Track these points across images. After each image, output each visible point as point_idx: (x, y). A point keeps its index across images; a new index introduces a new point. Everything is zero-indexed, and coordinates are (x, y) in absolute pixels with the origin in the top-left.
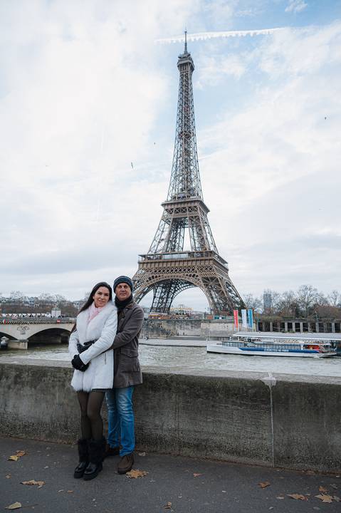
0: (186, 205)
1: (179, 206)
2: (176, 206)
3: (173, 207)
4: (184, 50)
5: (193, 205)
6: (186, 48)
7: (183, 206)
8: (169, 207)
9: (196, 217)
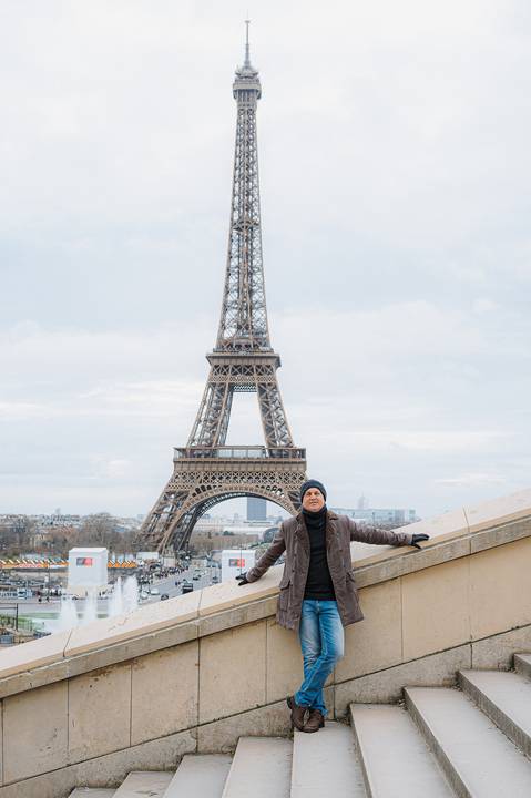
0: (251, 362)
1: (239, 362)
2: (234, 362)
3: (227, 362)
4: (244, 59)
5: (264, 363)
6: (247, 54)
7: (246, 362)
8: (222, 363)
9: (269, 384)
